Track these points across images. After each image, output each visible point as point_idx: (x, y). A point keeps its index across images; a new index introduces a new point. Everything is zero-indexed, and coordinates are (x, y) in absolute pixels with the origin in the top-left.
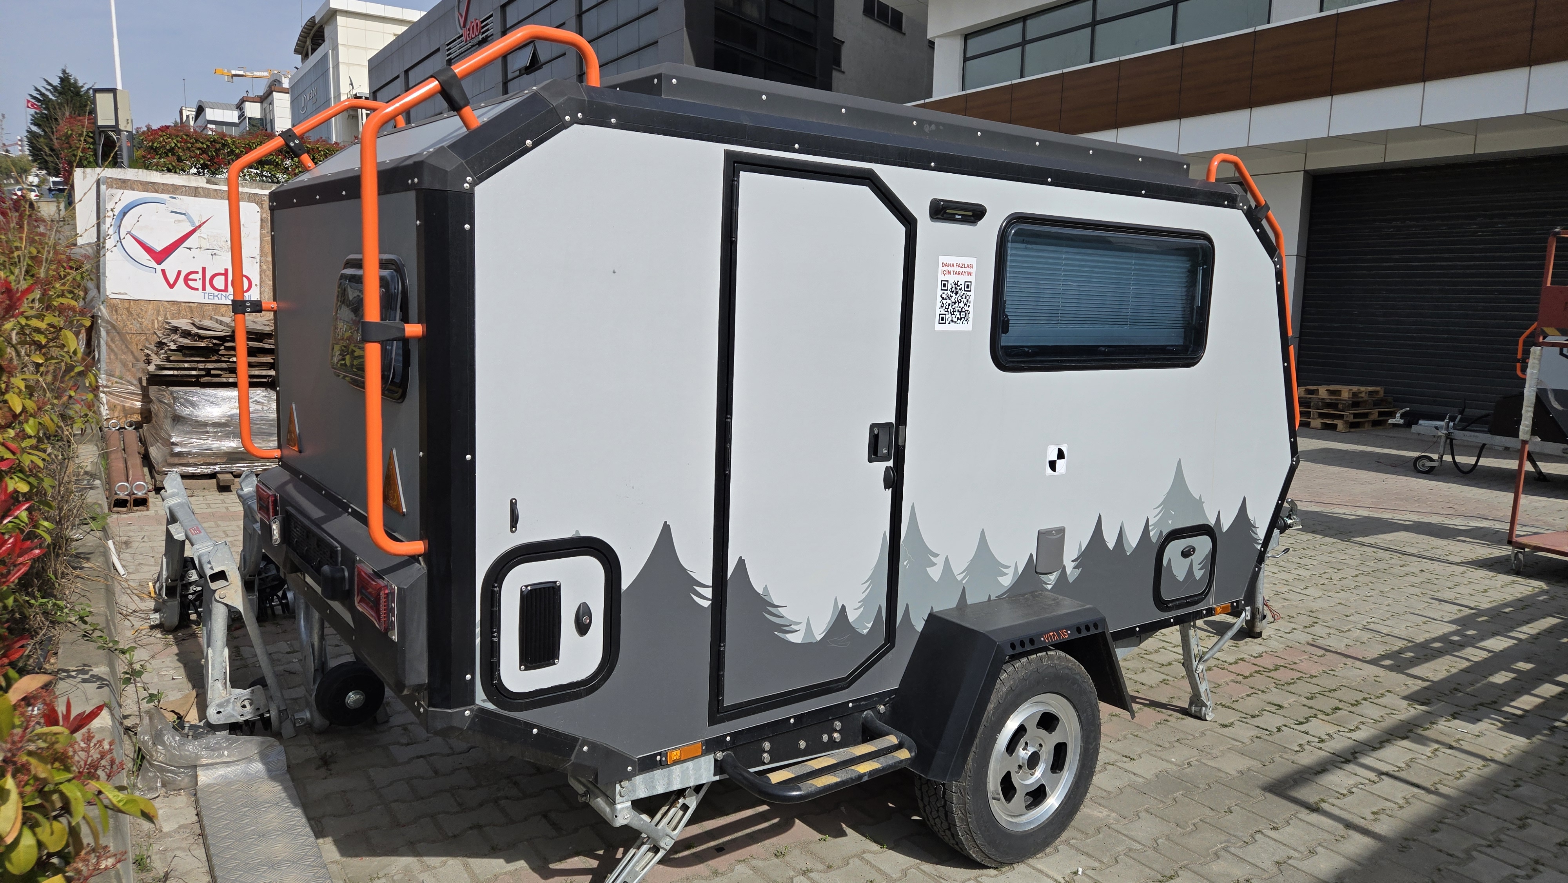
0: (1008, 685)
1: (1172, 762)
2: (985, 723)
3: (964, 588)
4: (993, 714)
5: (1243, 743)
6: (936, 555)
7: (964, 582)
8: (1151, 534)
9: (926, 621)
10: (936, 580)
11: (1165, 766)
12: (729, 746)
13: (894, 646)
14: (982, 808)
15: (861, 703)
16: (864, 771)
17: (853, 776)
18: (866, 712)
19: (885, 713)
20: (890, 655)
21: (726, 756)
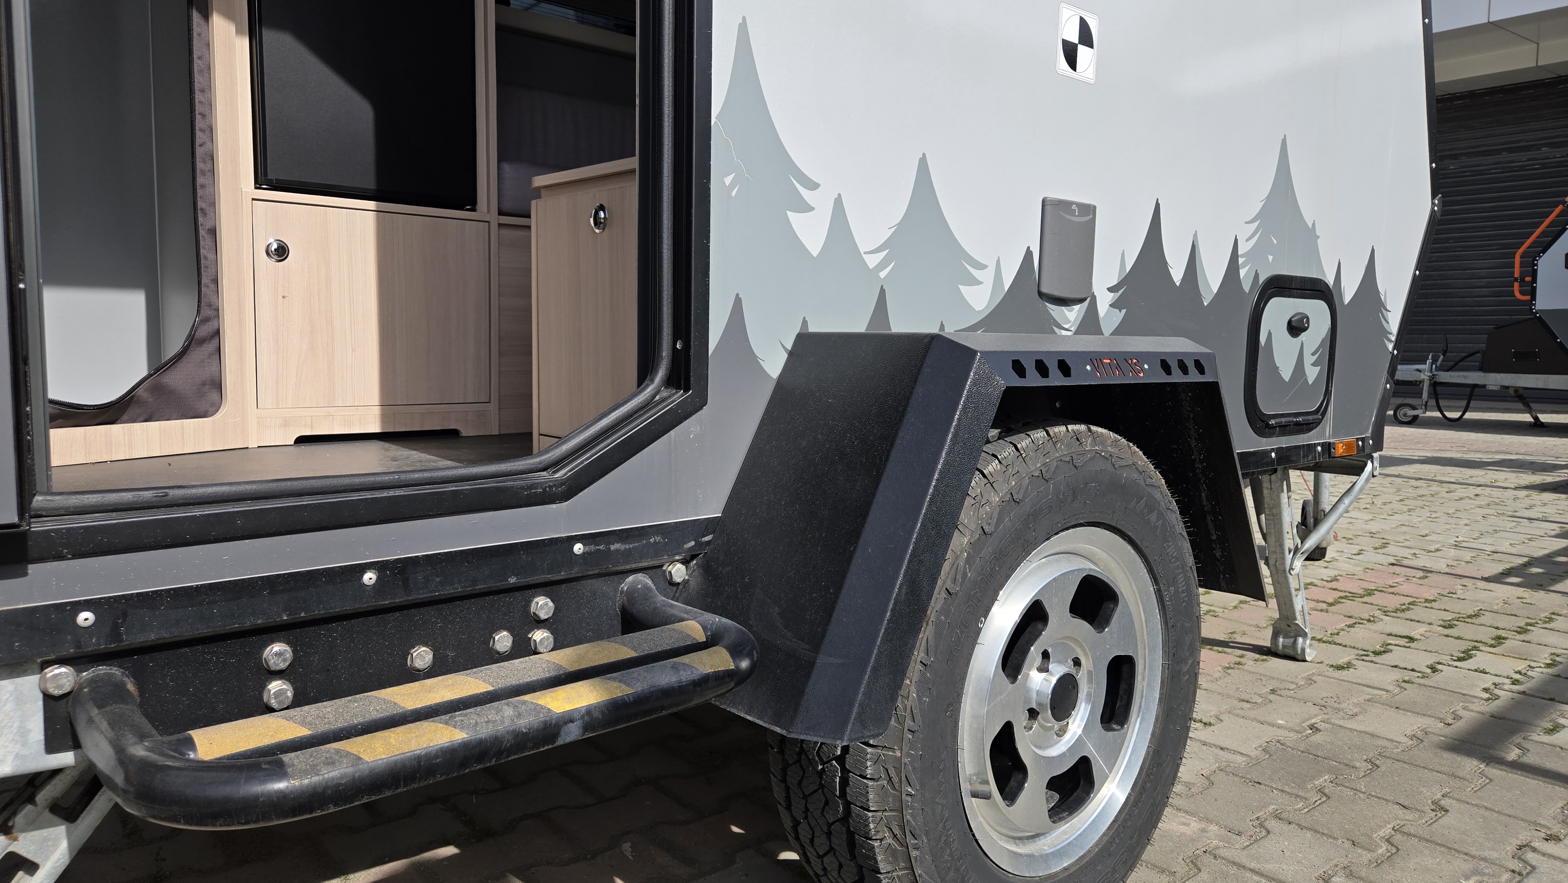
0: (1003, 490)
1: (1280, 727)
2: (949, 584)
3: (882, 291)
4: (969, 560)
5: (1387, 691)
6: (813, 186)
7: (883, 274)
8: (1242, 272)
9: (791, 354)
10: (815, 256)
11: (1270, 733)
12: (94, 644)
13: (699, 402)
14: (947, 820)
15: (613, 547)
16: (568, 707)
17: (524, 723)
18: (631, 578)
19: (685, 582)
20: (691, 426)
21: (92, 682)
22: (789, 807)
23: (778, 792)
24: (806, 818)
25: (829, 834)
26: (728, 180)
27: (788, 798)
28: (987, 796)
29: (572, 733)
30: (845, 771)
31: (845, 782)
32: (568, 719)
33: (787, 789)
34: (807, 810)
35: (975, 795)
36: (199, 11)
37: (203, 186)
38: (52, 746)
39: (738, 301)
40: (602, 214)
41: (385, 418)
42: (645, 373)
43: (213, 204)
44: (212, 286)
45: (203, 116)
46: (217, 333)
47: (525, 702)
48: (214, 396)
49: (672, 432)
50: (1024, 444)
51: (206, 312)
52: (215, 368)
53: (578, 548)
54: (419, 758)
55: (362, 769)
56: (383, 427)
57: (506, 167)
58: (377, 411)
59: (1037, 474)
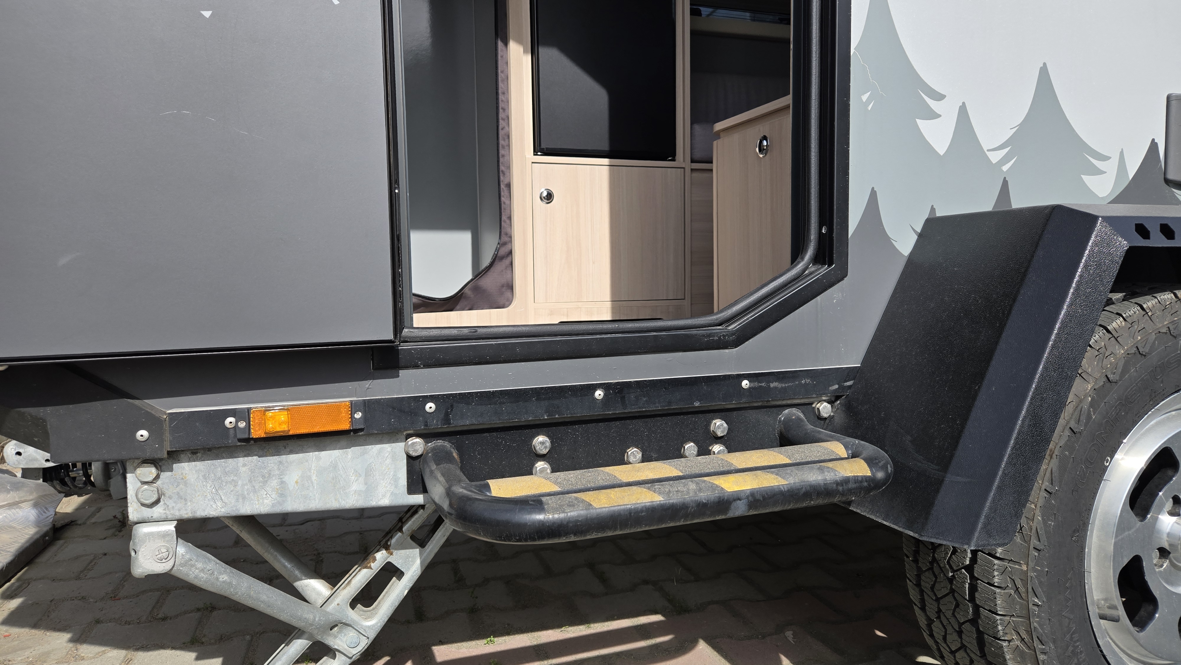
0: (1128, 344)
2: (1072, 424)
3: (1005, 183)
4: (1092, 404)
6: (940, 97)
7: (1005, 168)
9: (920, 236)
12: (436, 425)
13: (841, 275)
14: (1073, 633)
15: (772, 385)
16: (736, 489)
17: (704, 496)
18: (787, 411)
19: (831, 418)
20: (834, 293)
21: (433, 449)
22: (923, 609)
23: (914, 595)
24: (939, 617)
25: (960, 633)
26: (865, 98)
27: (923, 601)
28: (1115, 620)
29: (739, 510)
30: (973, 578)
31: (973, 588)
32: (736, 497)
33: (922, 592)
34: (939, 611)
35: (1103, 617)
36: (502, 41)
37: (503, 156)
38: (411, 490)
39: (873, 194)
40: (765, 143)
41: (614, 310)
42: (796, 254)
43: (509, 167)
44: (508, 221)
45: (504, 110)
46: (510, 253)
47: (705, 481)
48: (508, 294)
49: (818, 297)
50: (1150, 304)
51: (505, 239)
52: (509, 276)
53: (745, 384)
54: (630, 511)
55: (593, 513)
56: (612, 316)
57: (697, 127)
58: (609, 305)
59: (1164, 330)
